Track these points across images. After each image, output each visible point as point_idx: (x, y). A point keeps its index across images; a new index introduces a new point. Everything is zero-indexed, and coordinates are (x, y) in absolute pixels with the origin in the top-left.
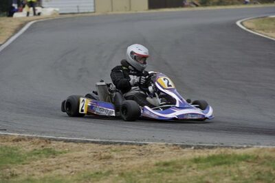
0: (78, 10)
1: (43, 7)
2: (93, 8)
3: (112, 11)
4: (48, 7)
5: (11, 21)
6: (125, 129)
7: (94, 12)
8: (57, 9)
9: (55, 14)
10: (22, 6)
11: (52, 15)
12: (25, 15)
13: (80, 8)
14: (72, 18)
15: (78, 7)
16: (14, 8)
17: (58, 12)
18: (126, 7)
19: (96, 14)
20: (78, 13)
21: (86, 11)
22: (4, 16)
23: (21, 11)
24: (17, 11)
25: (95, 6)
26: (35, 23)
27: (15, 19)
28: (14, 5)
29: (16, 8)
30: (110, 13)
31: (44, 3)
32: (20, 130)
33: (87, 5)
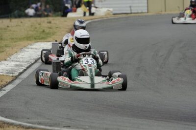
0: (131, 10)
1: (96, 8)
2: (146, 8)
3: (165, 11)
4: (101, 8)
5: (65, 21)
6: (187, 126)
7: (148, 12)
8: (111, 9)
9: (108, 14)
10: (75, 6)
11: (106, 15)
12: (82, 15)
13: (132, 8)
14: (125, 18)
15: (130, 7)
16: (67, 8)
17: (112, 12)
18: (179, 7)
19: (149, 14)
20: (131, 13)
21: (140, 11)
22: (58, 16)
23: (75, 11)
24: (71, 11)
25: (148, 7)
26: (89, 23)
27: (70, 19)
28: (66, 5)
29: (69, 8)
30: (163, 13)
31: (97, 3)
32: (84, 127)
33: (139, 5)
